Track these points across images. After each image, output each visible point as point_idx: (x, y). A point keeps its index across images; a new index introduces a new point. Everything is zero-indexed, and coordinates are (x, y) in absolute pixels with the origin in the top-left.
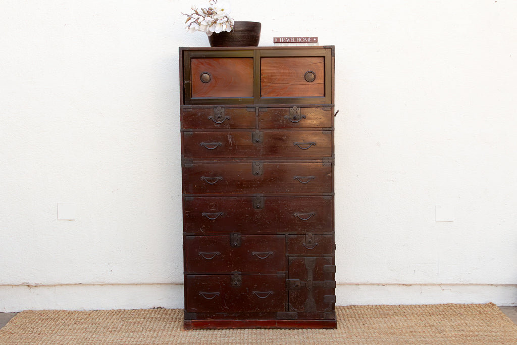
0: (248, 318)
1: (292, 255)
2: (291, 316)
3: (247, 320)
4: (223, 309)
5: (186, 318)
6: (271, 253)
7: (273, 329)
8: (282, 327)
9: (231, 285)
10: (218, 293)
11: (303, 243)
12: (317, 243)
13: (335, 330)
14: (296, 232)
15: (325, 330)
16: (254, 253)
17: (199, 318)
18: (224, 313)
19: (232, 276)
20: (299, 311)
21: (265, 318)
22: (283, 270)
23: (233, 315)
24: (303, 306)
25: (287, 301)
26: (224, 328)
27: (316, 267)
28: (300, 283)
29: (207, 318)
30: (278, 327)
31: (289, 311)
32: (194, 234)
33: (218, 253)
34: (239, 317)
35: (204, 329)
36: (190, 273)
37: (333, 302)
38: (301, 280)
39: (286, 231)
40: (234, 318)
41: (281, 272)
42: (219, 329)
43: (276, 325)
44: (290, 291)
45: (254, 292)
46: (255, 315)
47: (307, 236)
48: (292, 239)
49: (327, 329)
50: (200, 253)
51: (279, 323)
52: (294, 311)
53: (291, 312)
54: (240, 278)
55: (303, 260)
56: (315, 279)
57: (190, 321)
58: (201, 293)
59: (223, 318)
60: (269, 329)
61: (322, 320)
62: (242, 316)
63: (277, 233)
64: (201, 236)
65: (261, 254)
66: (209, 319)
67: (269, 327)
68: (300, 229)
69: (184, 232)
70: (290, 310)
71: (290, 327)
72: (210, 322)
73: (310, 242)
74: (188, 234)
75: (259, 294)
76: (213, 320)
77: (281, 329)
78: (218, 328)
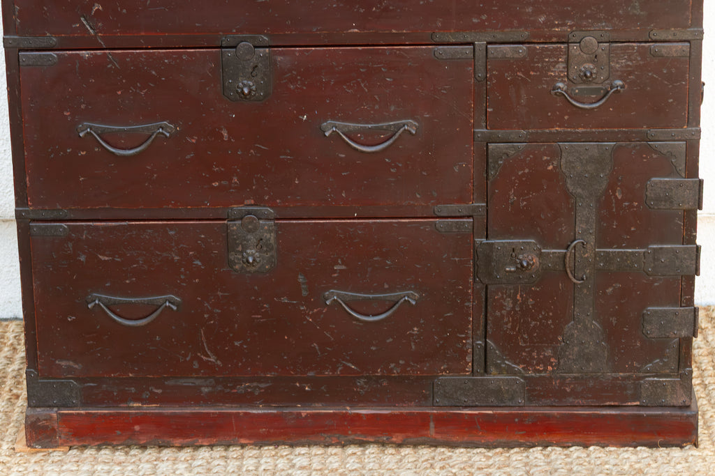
0: (306, 399)
1: (501, 133)
2: (498, 392)
3: (304, 412)
4: (196, 365)
5: (34, 400)
6: (411, 125)
7: (415, 445)
8: (456, 439)
9: (231, 264)
10: (170, 300)
11: (554, 79)
12: (619, 83)
13: (690, 451)
14: (524, 34)
15: (643, 451)
16: (330, 127)
17: (90, 399)
18: (198, 382)
19: (235, 226)
20: (531, 374)
21: (381, 403)
22: (461, 200)
23: (240, 389)
24: (549, 352)
25: (480, 332)
26: (200, 441)
27: (612, 187)
28: (541, 255)
29: (125, 400)
30: (439, 437)
31: (486, 371)
32: (54, 40)
33: (166, 128)
34: (267, 399)
35: (115, 448)
36: (45, 215)
37: (684, 333)
38: (546, 240)
39: (481, 27)
40: (247, 399)
41: (454, 208)
42: (181, 448)
43: (432, 431)
44: (491, 288)
45: (333, 296)
46: (340, 391)
47: (574, 48)
48: (506, 64)
49: (652, 445)
50: (85, 129)
51: (442, 421)
52: (510, 371)
53: (494, 377)
54: (271, 237)
55: (556, 154)
56: (604, 239)
57: (54, 413)
58: (98, 299)
59: (198, 399)
60: (400, 445)
61: (630, 410)
62: (278, 393)
63: (437, 39)
64: (85, 54)
65: (363, 131)
66: (136, 407)
67: (397, 438)
68: (542, 19)
69: (6, 32)
70: (493, 370)
71: (491, 438)
72: (142, 419)
73: (585, 78)
74: (25, 44)
75: (355, 305)
76: (153, 409)
77: (452, 446)
78: (178, 442)
